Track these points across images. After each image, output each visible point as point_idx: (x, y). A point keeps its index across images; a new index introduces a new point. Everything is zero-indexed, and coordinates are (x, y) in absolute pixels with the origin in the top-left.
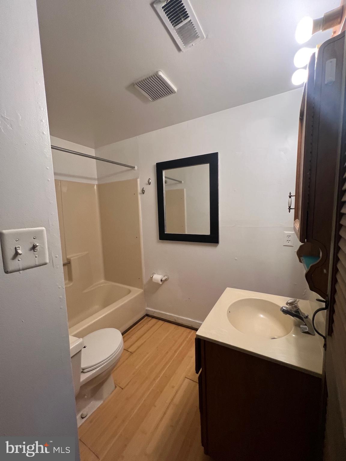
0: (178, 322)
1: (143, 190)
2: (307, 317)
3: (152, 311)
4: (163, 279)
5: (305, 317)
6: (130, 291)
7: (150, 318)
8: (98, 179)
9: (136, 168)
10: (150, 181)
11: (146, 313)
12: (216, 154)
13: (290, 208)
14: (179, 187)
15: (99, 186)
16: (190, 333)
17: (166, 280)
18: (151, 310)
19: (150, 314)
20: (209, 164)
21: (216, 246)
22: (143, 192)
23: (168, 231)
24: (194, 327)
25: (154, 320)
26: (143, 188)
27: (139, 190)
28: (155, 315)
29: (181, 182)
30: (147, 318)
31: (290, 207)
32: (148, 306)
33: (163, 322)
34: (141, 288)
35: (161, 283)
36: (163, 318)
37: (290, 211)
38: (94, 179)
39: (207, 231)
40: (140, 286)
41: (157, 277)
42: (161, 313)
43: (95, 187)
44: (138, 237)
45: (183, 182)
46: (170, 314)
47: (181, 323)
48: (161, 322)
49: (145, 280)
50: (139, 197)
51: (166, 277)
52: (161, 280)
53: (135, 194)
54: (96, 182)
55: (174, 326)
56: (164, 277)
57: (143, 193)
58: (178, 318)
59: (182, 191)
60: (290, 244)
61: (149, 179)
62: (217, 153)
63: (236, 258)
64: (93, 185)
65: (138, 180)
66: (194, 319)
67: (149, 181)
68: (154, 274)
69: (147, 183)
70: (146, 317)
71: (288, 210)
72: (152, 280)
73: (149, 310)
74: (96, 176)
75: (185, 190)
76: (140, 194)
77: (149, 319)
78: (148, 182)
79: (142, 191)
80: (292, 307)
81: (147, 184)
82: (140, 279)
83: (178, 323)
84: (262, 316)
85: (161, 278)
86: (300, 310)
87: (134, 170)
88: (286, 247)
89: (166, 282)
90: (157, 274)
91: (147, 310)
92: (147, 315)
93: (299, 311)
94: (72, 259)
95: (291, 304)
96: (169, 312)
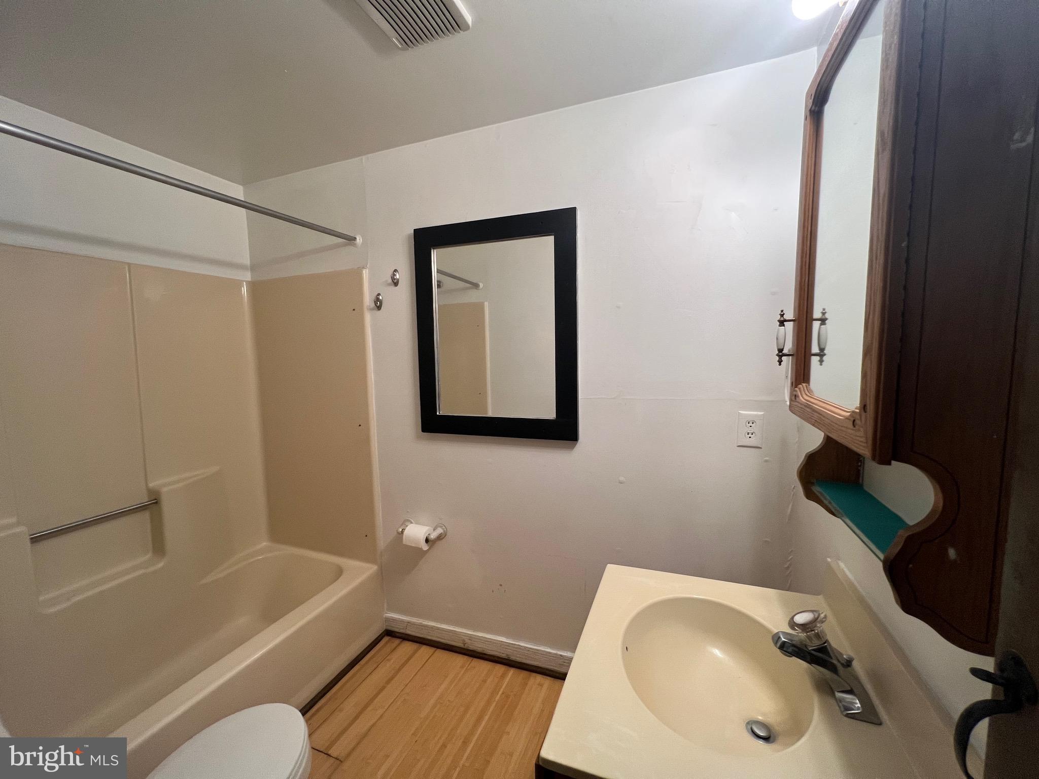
0: (471, 648)
1: (378, 299)
2: (848, 663)
3: (402, 621)
4: (433, 536)
5: (842, 664)
6: (339, 572)
7: (397, 641)
8: (253, 268)
9: (359, 240)
10: (398, 277)
11: (385, 628)
12: (572, 212)
13: (781, 354)
14: (472, 297)
15: (254, 287)
16: (503, 676)
17: (440, 538)
18: (399, 618)
19: (397, 630)
20: (552, 237)
21: (573, 447)
22: (378, 304)
23: (444, 409)
24: (513, 658)
25: (408, 647)
26: (379, 294)
27: (368, 300)
28: (409, 632)
29: (476, 286)
30: (387, 643)
31: (780, 350)
32: (391, 609)
33: (433, 649)
34: (373, 561)
35: (425, 547)
36: (434, 639)
37: (780, 362)
38: (241, 267)
39: (547, 410)
40: (369, 558)
41: (416, 532)
42: (426, 626)
43: (244, 290)
44: (363, 425)
45: (481, 285)
46: (451, 628)
47: (479, 650)
48: (425, 650)
49: (383, 540)
50: (368, 317)
51: (440, 531)
52: (427, 541)
53: (357, 310)
54: (248, 276)
55: (460, 660)
56: (434, 530)
57: (379, 308)
58: (471, 637)
59: (479, 307)
60: (753, 441)
61: (396, 271)
62: (575, 208)
63: (622, 479)
64: (238, 284)
65: (365, 273)
66: (514, 639)
67: (394, 275)
68: (406, 522)
69: (390, 281)
70: (386, 639)
71: (777, 358)
72: (402, 538)
73: (394, 620)
74: (247, 261)
75: (486, 304)
76: (372, 309)
77: (394, 645)
78: (393, 278)
79: (376, 303)
80: (809, 637)
81: (389, 285)
82: (369, 534)
83: (471, 651)
84: (717, 652)
85: (427, 535)
86: (830, 645)
87: (355, 245)
88: (745, 448)
89: (440, 544)
90: (416, 524)
91: (387, 620)
92: (389, 633)
93: (828, 647)
94: (165, 490)
95: (804, 627)
96: (447, 623)
